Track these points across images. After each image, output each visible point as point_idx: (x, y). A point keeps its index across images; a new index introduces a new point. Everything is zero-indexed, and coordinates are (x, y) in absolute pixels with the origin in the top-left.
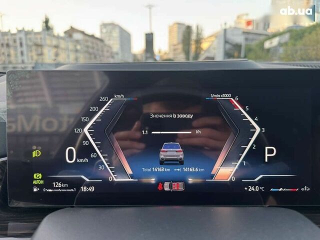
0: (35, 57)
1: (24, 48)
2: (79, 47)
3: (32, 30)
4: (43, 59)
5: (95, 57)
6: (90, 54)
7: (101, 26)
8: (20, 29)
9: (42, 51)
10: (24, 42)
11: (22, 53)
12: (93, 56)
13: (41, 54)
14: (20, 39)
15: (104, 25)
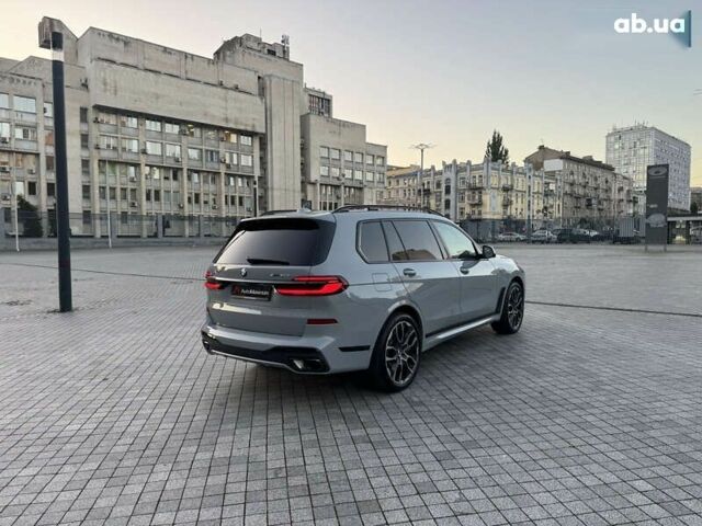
0: (468, 210)
1: (452, 197)
2: (552, 187)
3: (469, 162)
4: (480, 213)
5: (589, 205)
6: (577, 198)
7: (609, 135)
8: (449, 162)
9: (480, 197)
10: (452, 185)
11: (448, 203)
12: (583, 202)
13: (480, 204)
14: (448, 180)
15: (618, 134)
